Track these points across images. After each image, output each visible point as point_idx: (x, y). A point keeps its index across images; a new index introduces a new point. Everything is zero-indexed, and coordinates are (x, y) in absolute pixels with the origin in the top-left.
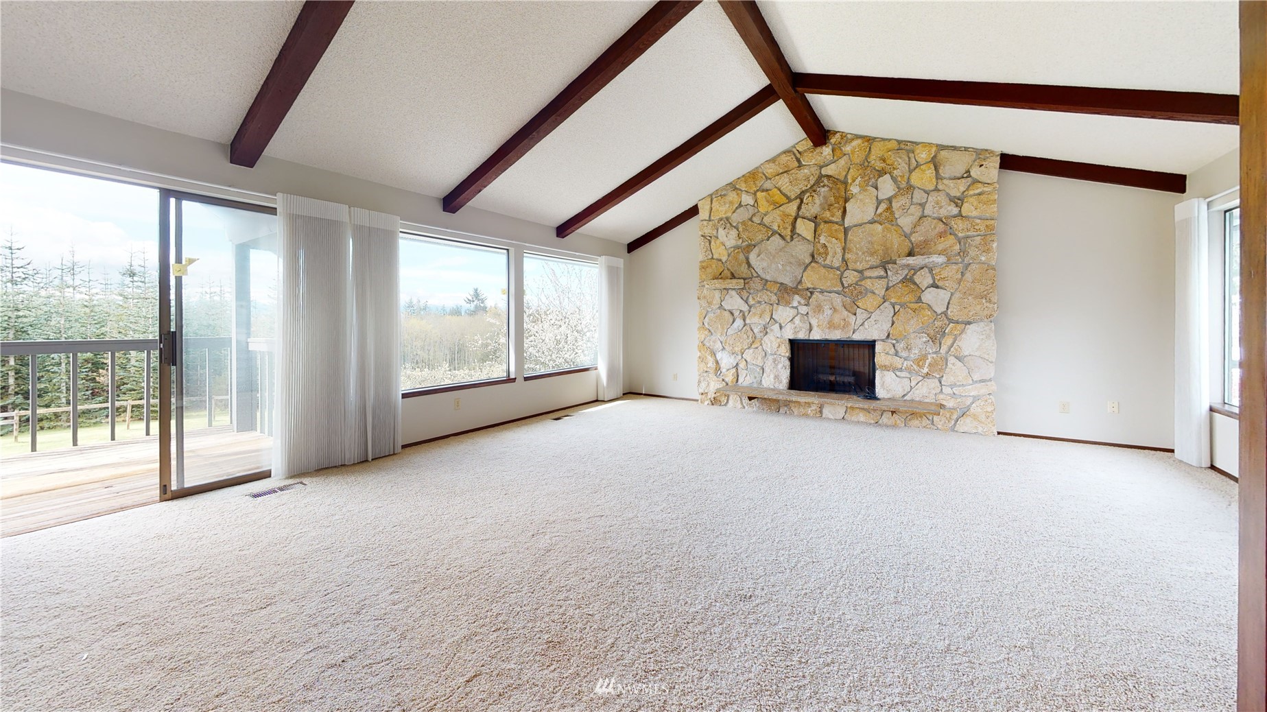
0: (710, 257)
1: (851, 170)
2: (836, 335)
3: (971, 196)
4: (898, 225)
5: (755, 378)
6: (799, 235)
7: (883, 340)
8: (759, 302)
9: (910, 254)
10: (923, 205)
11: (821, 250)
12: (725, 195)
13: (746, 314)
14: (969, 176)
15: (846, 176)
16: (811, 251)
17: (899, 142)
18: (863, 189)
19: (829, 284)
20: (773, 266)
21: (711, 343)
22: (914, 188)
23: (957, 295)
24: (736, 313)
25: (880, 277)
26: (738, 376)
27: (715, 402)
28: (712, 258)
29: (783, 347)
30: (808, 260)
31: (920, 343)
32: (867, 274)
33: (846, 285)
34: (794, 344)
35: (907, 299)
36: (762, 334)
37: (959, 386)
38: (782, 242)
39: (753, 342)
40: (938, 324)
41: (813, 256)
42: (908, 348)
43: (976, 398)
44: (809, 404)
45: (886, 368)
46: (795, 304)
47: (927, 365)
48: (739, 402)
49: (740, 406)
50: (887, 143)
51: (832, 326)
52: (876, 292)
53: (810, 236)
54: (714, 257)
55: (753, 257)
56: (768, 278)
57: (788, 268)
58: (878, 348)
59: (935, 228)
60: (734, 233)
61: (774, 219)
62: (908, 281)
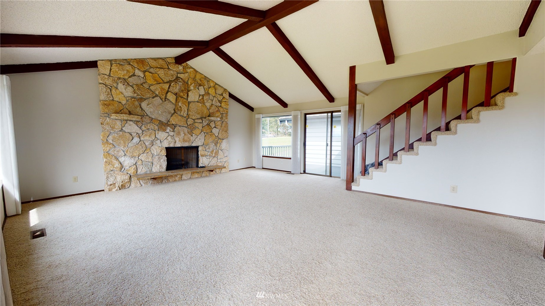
0: (111, 99)
1: (190, 80)
2: (186, 144)
3: (224, 101)
4: (205, 105)
5: (148, 168)
6: (168, 99)
7: (201, 146)
8: (148, 129)
9: (209, 116)
10: (212, 100)
11: (179, 109)
12: (120, 65)
13: (141, 135)
14: (222, 95)
15: (188, 81)
16: (174, 108)
17: (205, 77)
18: (195, 89)
19: (182, 123)
20: (156, 112)
21: (116, 152)
22: (210, 94)
23: (221, 131)
24: (134, 135)
25: (200, 123)
26: (137, 169)
27: (122, 187)
28: (113, 100)
29: (163, 151)
30: (173, 112)
31: (212, 146)
32: (196, 121)
33: (188, 124)
34: (168, 149)
35: (208, 131)
36: (151, 145)
37: (221, 159)
38: (161, 101)
39: (146, 150)
40: (216, 140)
41: (174, 110)
42: (209, 148)
43: (225, 162)
44: (176, 176)
45: (202, 156)
46: (168, 131)
47: (214, 153)
48: (139, 183)
49: (140, 185)
50: (201, 75)
51: (184, 141)
52: (199, 128)
53: (174, 102)
54: (115, 99)
55: (144, 105)
56: (153, 117)
57: (164, 114)
58: (200, 149)
59: (216, 109)
60: (130, 89)
61: (157, 90)
62: (208, 125)
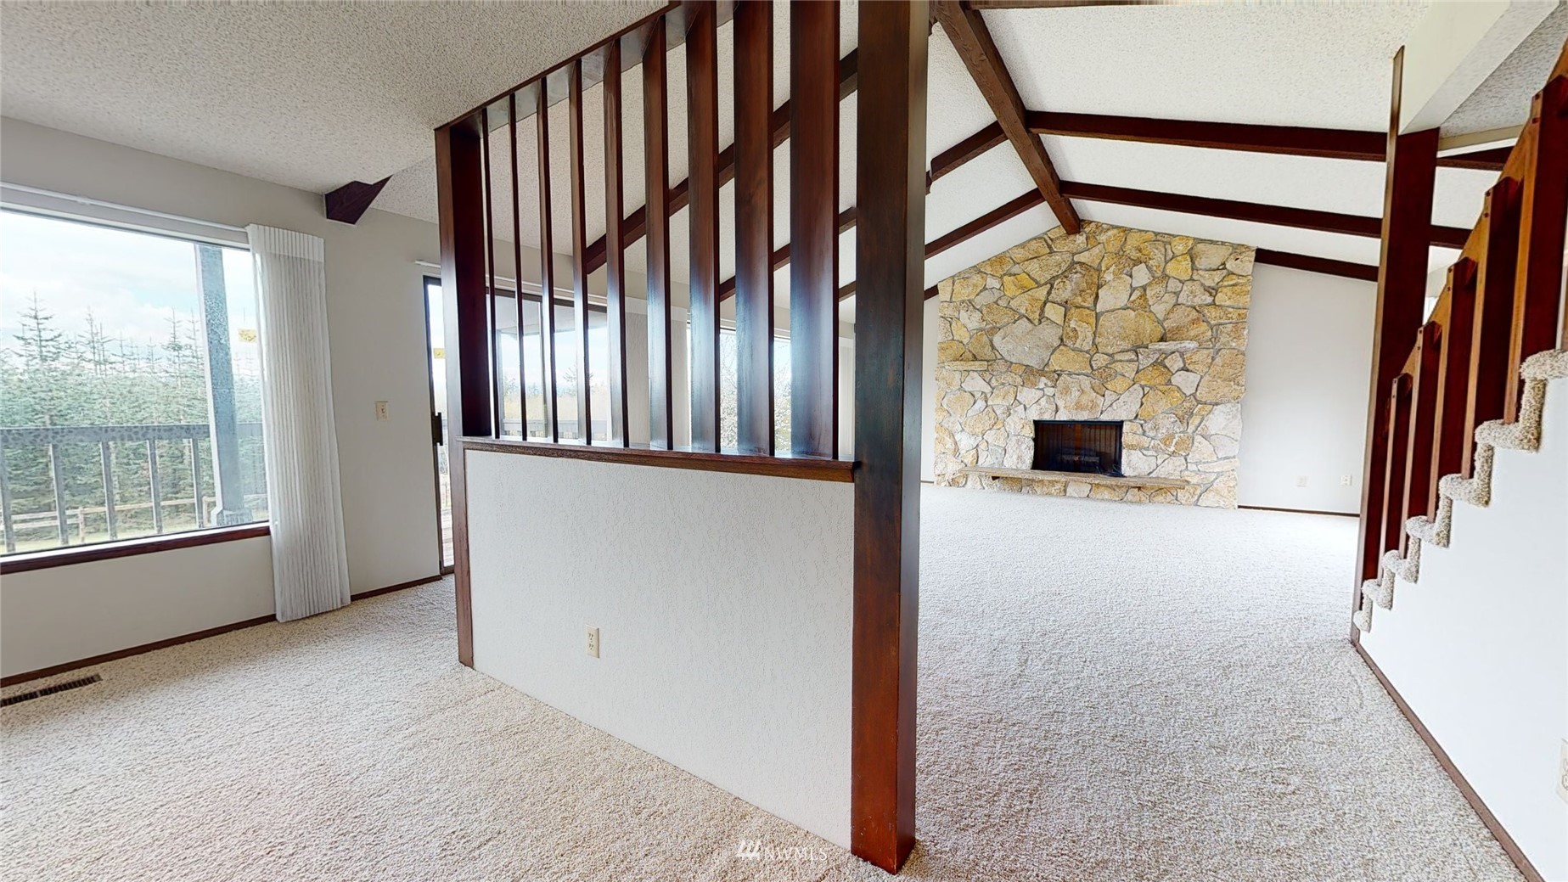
0: (950, 338)
1: (1105, 258)
2: (1084, 416)
3: (1225, 287)
4: (1151, 311)
5: (997, 458)
6: (1048, 319)
7: (1130, 421)
8: (1003, 384)
9: (1162, 339)
10: (1177, 294)
11: (1071, 334)
12: (967, 278)
13: (988, 396)
14: (1225, 268)
15: (1100, 263)
16: (1060, 334)
17: (1156, 234)
18: (1117, 276)
19: (1077, 367)
20: (1019, 348)
21: (950, 424)
22: (1169, 278)
23: (1207, 378)
24: (978, 395)
25: (1131, 361)
26: (978, 457)
27: (953, 483)
28: (953, 340)
29: (1028, 428)
30: (1056, 343)
31: (1167, 423)
32: (1117, 357)
33: (1095, 368)
34: (1039, 425)
35: (1158, 381)
36: (1005, 415)
37: (1204, 463)
38: (1030, 326)
39: (995, 423)
40: (1186, 405)
41: (1062, 340)
42: (1156, 428)
43: (1219, 474)
44: (1052, 483)
45: (1132, 447)
46: (1041, 386)
47: (1174, 444)
48: (979, 483)
49: (980, 487)
50: (1143, 233)
51: (1079, 406)
52: (1126, 374)
53: (1060, 321)
54: (955, 338)
55: (997, 340)
56: (1013, 360)
57: (1035, 351)
58: (1126, 428)
59: (1188, 315)
60: (977, 315)
61: (1022, 303)
62: (1159, 364)
